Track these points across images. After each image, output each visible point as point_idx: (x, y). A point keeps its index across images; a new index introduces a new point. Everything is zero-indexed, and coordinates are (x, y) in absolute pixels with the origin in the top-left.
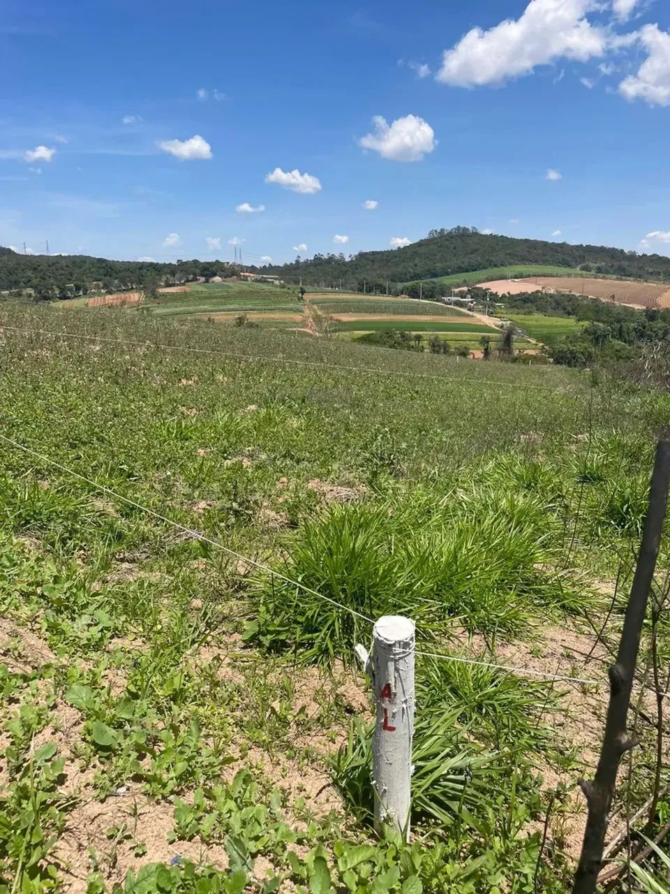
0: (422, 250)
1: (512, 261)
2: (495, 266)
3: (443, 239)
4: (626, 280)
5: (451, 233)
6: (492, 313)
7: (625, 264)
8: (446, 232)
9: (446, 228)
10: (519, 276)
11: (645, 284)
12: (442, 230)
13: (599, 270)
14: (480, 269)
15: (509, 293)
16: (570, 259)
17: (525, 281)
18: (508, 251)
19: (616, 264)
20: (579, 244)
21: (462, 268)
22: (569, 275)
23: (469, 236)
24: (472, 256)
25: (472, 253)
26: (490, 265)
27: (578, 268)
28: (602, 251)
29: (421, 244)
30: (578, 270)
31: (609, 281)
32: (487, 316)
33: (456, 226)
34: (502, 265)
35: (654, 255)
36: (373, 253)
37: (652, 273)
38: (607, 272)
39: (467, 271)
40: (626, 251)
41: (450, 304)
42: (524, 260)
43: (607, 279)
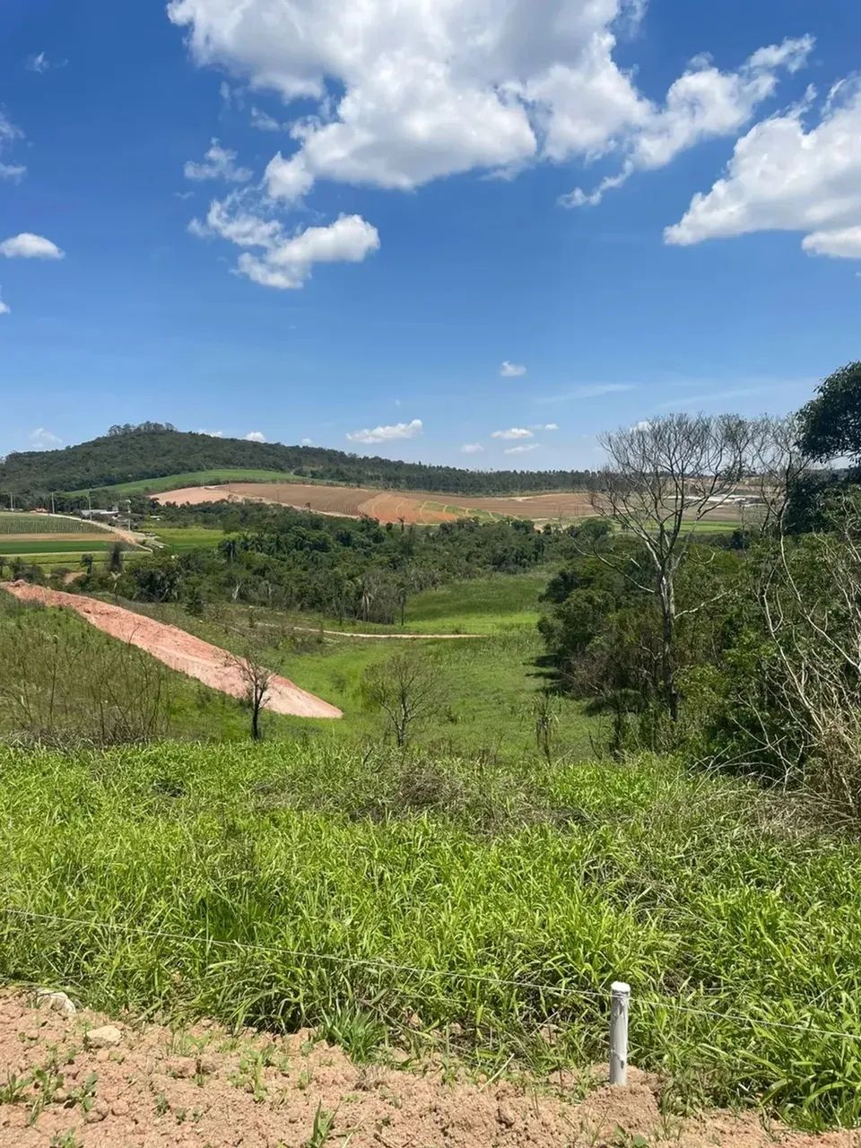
0: (97, 451)
1: (211, 464)
2: (191, 470)
3: (128, 436)
4: (337, 485)
5: (139, 429)
6: (136, 528)
7: (343, 467)
8: (132, 429)
9: (131, 424)
10: (217, 483)
11: (357, 489)
12: (127, 426)
13: (314, 475)
14: (171, 474)
15: (188, 503)
16: (282, 463)
17: (220, 489)
18: (207, 453)
19: (334, 469)
20: (295, 445)
21: (147, 473)
22: (274, 481)
23: (161, 434)
24: (163, 458)
25: (164, 455)
26: (183, 469)
27: (292, 473)
28: (319, 453)
29: (97, 443)
30: (291, 475)
31: (318, 487)
32: (130, 531)
33: (145, 422)
34: (199, 469)
35: (376, 458)
36: (31, 455)
37: (371, 478)
38: (322, 477)
39: (154, 476)
40: (346, 454)
41: (88, 518)
42: (228, 463)
43: (316, 484)
